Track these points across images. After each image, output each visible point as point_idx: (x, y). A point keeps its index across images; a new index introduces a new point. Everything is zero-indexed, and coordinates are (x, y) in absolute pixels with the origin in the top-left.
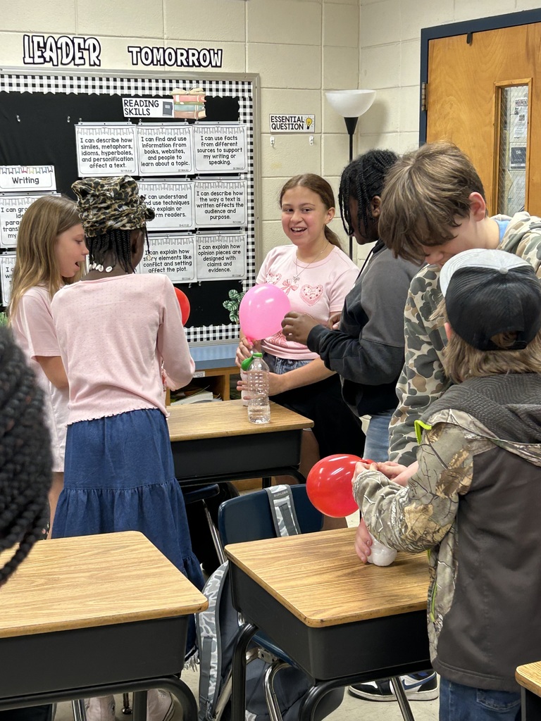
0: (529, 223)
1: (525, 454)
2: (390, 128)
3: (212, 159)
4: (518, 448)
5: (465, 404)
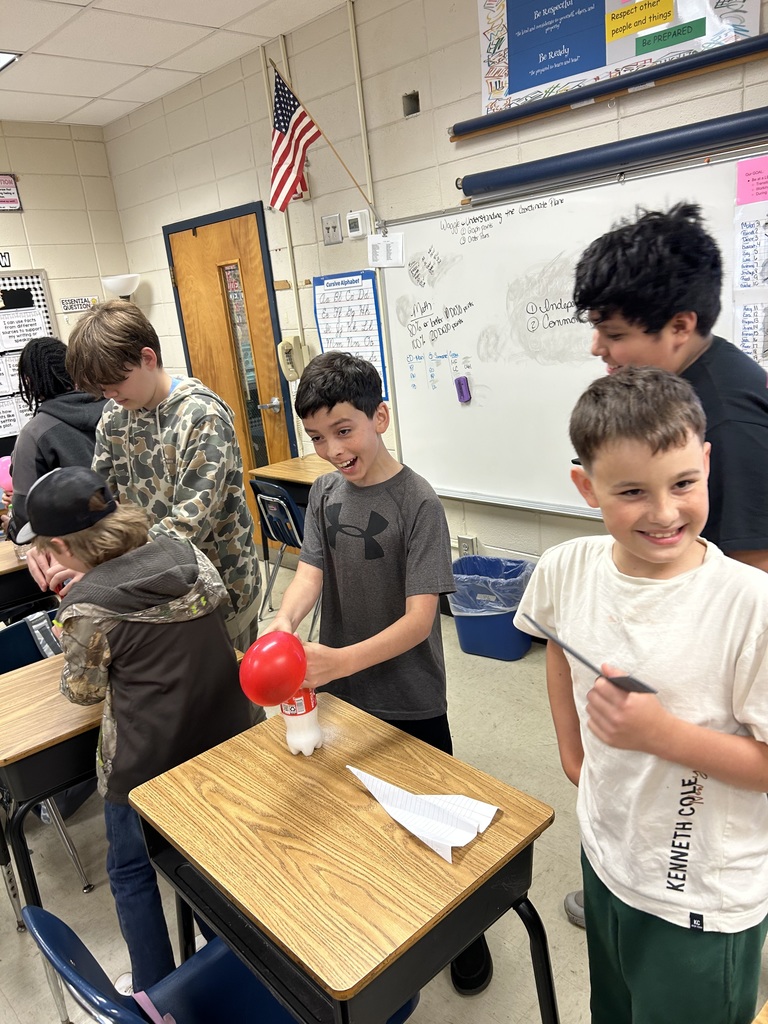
0: (193, 388)
1: (145, 619)
2: (156, 301)
3: (16, 338)
4: (138, 616)
5: (84, 596)
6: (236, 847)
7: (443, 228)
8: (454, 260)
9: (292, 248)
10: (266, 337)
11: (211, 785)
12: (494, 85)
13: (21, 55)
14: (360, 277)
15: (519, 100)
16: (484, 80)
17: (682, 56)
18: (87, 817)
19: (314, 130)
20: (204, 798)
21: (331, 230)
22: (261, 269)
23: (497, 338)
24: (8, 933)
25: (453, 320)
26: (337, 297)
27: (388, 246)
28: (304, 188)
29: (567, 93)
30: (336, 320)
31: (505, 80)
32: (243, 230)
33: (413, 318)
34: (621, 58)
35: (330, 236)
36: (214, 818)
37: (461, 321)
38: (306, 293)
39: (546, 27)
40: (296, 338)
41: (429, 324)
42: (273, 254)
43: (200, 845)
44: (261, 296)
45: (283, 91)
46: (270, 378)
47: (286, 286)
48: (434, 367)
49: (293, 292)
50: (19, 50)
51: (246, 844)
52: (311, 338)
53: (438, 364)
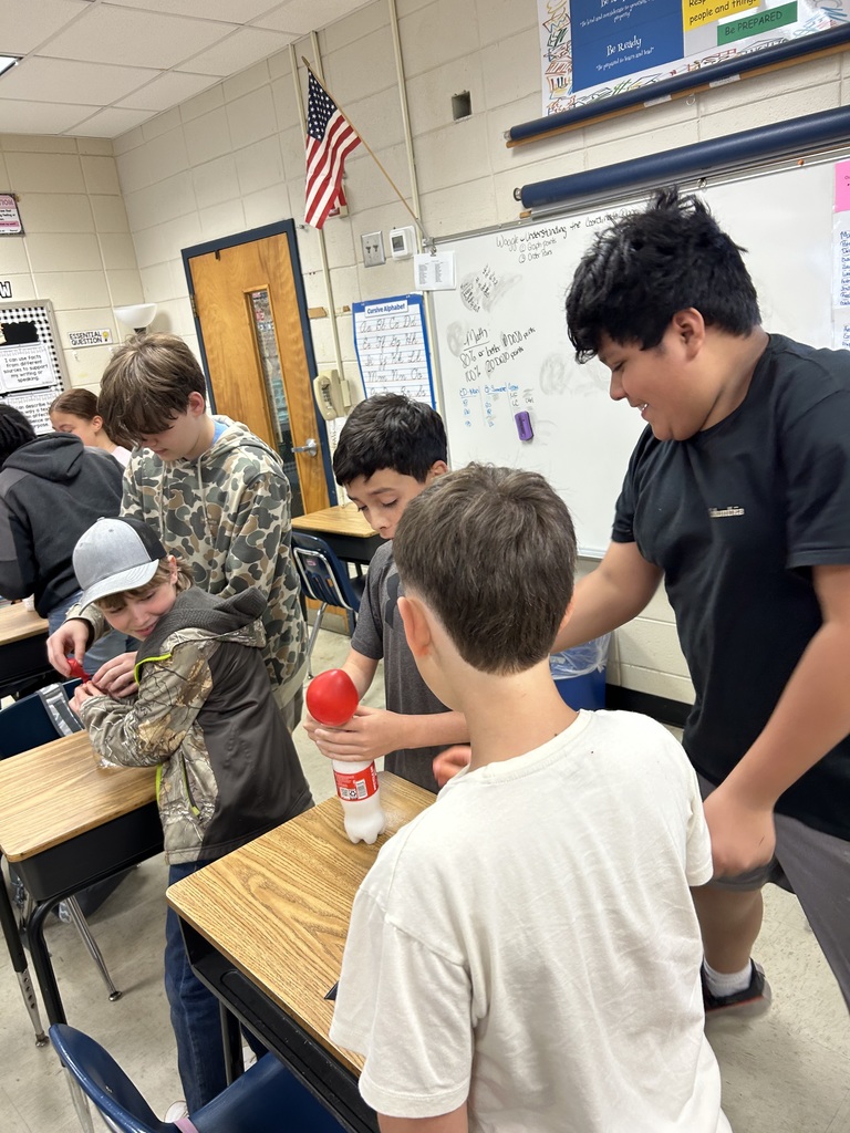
0: (241, 437)
3: (20, 377)
6: (292, 952)
7: (499, 245)
8: (512, 280)
9: (329, 270)
10: (301, 372)
11: (260, 880)
12: (555, 82)
13: (21, 58)
14: (405, 302)
15: (585, 98)
16: (544, 77)
17: (770, 45)
18: (111, 914)
19: (352, 137)
20: (253, 896)
21: (372, 249)
22: (293, 295)
23: (563, 368)
24: (26, 1048)
25: (512, 348)
26: (381, 326)
27: (437, 267)
28: (343, 202)
29: (640, 89)
30: (379, 351)
31: (569, 76)
32: (272, 252)
33: (466, 347)
34: (701, 49)
35: (372, 257)
36: (266, 919)
37: (521, 349)
38: (344, 321)
39: (614, 16)
40: (335, 372)
41: (485, 353)
42: (306, 279)
43: (251, 951)
44: (293, 325)
45: (318, 93)
46: (305, 418)
47: (322, 313)
48: (491, 401)
49: (329, 320)
50: (19, 52)
51: (305, 948)
52: (351, 372)
53: (496, 398)
